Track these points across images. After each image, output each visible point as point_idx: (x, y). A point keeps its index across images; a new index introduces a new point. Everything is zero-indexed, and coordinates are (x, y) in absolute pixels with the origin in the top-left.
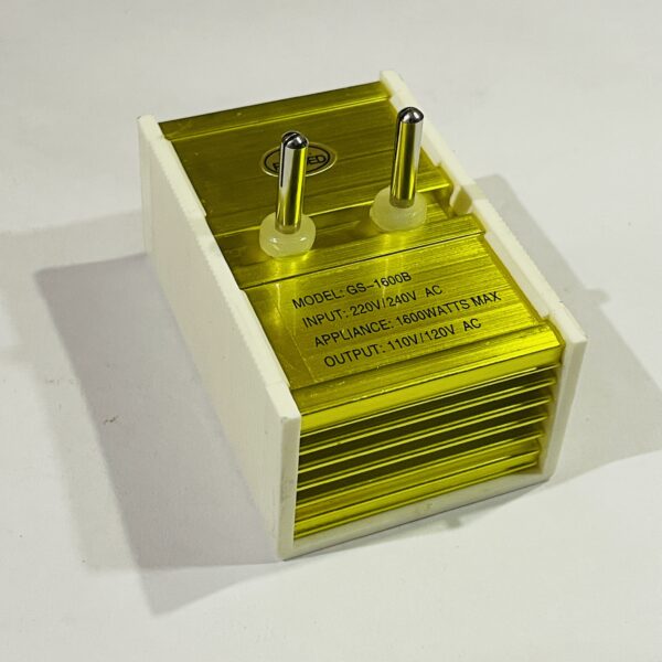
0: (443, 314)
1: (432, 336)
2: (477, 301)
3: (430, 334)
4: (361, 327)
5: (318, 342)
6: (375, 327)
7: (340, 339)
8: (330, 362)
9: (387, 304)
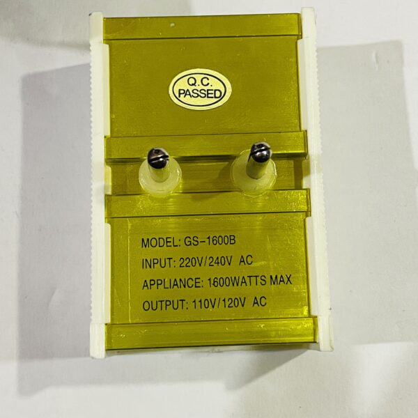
0: (244, 284)
1: (227, 303)
2: (274, 280)
3: (226, 300)
4: (181, 280)
5: (145, 285)
6: (191, 283)
7: (161, 287)
8: (146, 306)
9: (208, 262)
